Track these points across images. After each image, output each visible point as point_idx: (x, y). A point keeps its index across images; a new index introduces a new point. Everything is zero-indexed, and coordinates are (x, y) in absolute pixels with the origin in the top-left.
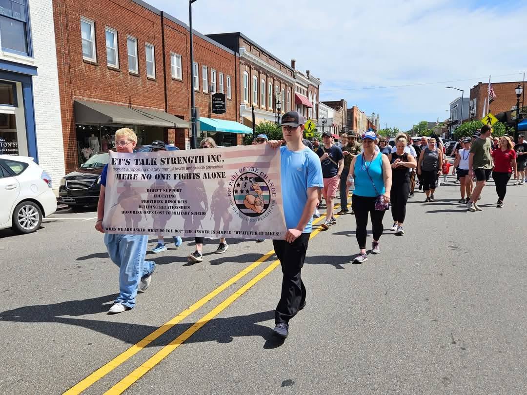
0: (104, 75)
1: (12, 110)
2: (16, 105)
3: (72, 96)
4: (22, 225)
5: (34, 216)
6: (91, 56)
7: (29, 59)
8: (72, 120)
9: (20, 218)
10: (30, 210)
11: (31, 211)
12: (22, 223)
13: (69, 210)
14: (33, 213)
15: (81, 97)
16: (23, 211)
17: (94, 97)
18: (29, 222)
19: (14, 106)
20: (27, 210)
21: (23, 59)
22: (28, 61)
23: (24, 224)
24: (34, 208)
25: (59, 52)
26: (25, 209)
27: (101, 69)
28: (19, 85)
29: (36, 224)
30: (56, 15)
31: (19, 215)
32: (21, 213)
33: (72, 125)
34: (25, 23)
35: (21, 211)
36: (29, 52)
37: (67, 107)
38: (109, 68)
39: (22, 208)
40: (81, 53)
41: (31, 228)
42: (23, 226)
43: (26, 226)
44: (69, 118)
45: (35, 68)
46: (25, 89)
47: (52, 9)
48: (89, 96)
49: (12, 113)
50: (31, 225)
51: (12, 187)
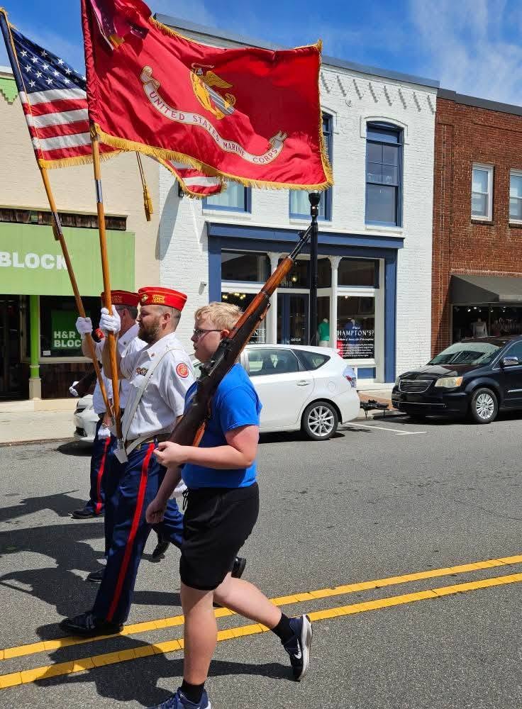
0: (501, 237)
1: (371, 292)
2: (377, 287)
3: (450, 269)
4: (312, 429)
5: (329, 421)
6: (485, 214)
7: (397, 229)
8: (446, 300)
9: (311, 421)
10: (324, 412)
11: (325, 414)
12: (313, 427)
13: (404, 418)
14: (328, 416)
15: (462, 270)
16: (316, 413)
17: (483, 268)
18: (321, 427)
19: (375, 288)
20: (321, 412)
21: (389, 231)
22: (395, 232)
23: (315, 429)
24: (329, 411)
25: (436, 215)
26: (318, 411)
27: (498, 229)
28: (382, 261)
29: (329, 431)
30: (437, 169)
31: (310, 417)
32: (313, 415)
33: (445, 307)
34: (397, 188)
35: (313, 412)
36: (398, 221)
37: (441, 284)
38: (512, 226)
39: (314, 409)
40: (469, 212)
41: (323, 435)
42: (313, 431)
43: (317, 431)
44: (442, 298)
45: (401, 239)
46: (389, 266)
47: (433, 163)
48: (476, 267)
49: (372, 295)
50: (323, 431)
51: (305, 383)
